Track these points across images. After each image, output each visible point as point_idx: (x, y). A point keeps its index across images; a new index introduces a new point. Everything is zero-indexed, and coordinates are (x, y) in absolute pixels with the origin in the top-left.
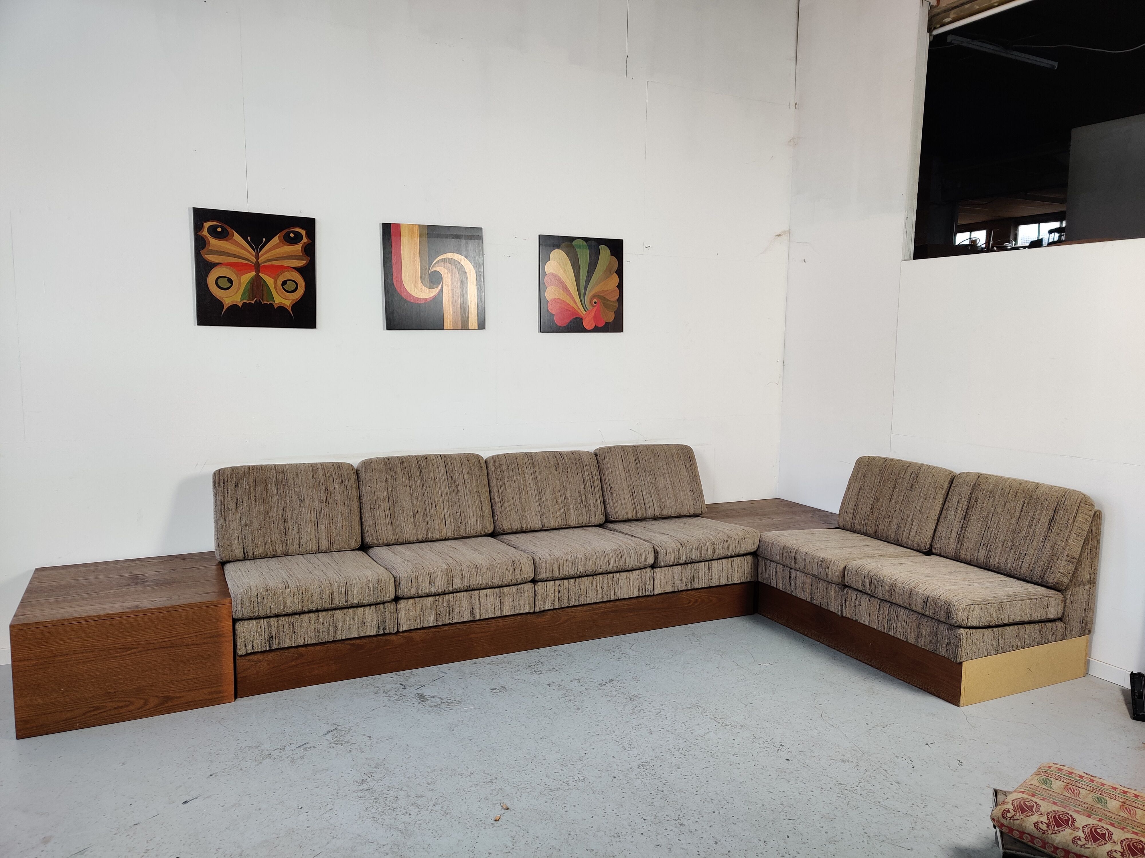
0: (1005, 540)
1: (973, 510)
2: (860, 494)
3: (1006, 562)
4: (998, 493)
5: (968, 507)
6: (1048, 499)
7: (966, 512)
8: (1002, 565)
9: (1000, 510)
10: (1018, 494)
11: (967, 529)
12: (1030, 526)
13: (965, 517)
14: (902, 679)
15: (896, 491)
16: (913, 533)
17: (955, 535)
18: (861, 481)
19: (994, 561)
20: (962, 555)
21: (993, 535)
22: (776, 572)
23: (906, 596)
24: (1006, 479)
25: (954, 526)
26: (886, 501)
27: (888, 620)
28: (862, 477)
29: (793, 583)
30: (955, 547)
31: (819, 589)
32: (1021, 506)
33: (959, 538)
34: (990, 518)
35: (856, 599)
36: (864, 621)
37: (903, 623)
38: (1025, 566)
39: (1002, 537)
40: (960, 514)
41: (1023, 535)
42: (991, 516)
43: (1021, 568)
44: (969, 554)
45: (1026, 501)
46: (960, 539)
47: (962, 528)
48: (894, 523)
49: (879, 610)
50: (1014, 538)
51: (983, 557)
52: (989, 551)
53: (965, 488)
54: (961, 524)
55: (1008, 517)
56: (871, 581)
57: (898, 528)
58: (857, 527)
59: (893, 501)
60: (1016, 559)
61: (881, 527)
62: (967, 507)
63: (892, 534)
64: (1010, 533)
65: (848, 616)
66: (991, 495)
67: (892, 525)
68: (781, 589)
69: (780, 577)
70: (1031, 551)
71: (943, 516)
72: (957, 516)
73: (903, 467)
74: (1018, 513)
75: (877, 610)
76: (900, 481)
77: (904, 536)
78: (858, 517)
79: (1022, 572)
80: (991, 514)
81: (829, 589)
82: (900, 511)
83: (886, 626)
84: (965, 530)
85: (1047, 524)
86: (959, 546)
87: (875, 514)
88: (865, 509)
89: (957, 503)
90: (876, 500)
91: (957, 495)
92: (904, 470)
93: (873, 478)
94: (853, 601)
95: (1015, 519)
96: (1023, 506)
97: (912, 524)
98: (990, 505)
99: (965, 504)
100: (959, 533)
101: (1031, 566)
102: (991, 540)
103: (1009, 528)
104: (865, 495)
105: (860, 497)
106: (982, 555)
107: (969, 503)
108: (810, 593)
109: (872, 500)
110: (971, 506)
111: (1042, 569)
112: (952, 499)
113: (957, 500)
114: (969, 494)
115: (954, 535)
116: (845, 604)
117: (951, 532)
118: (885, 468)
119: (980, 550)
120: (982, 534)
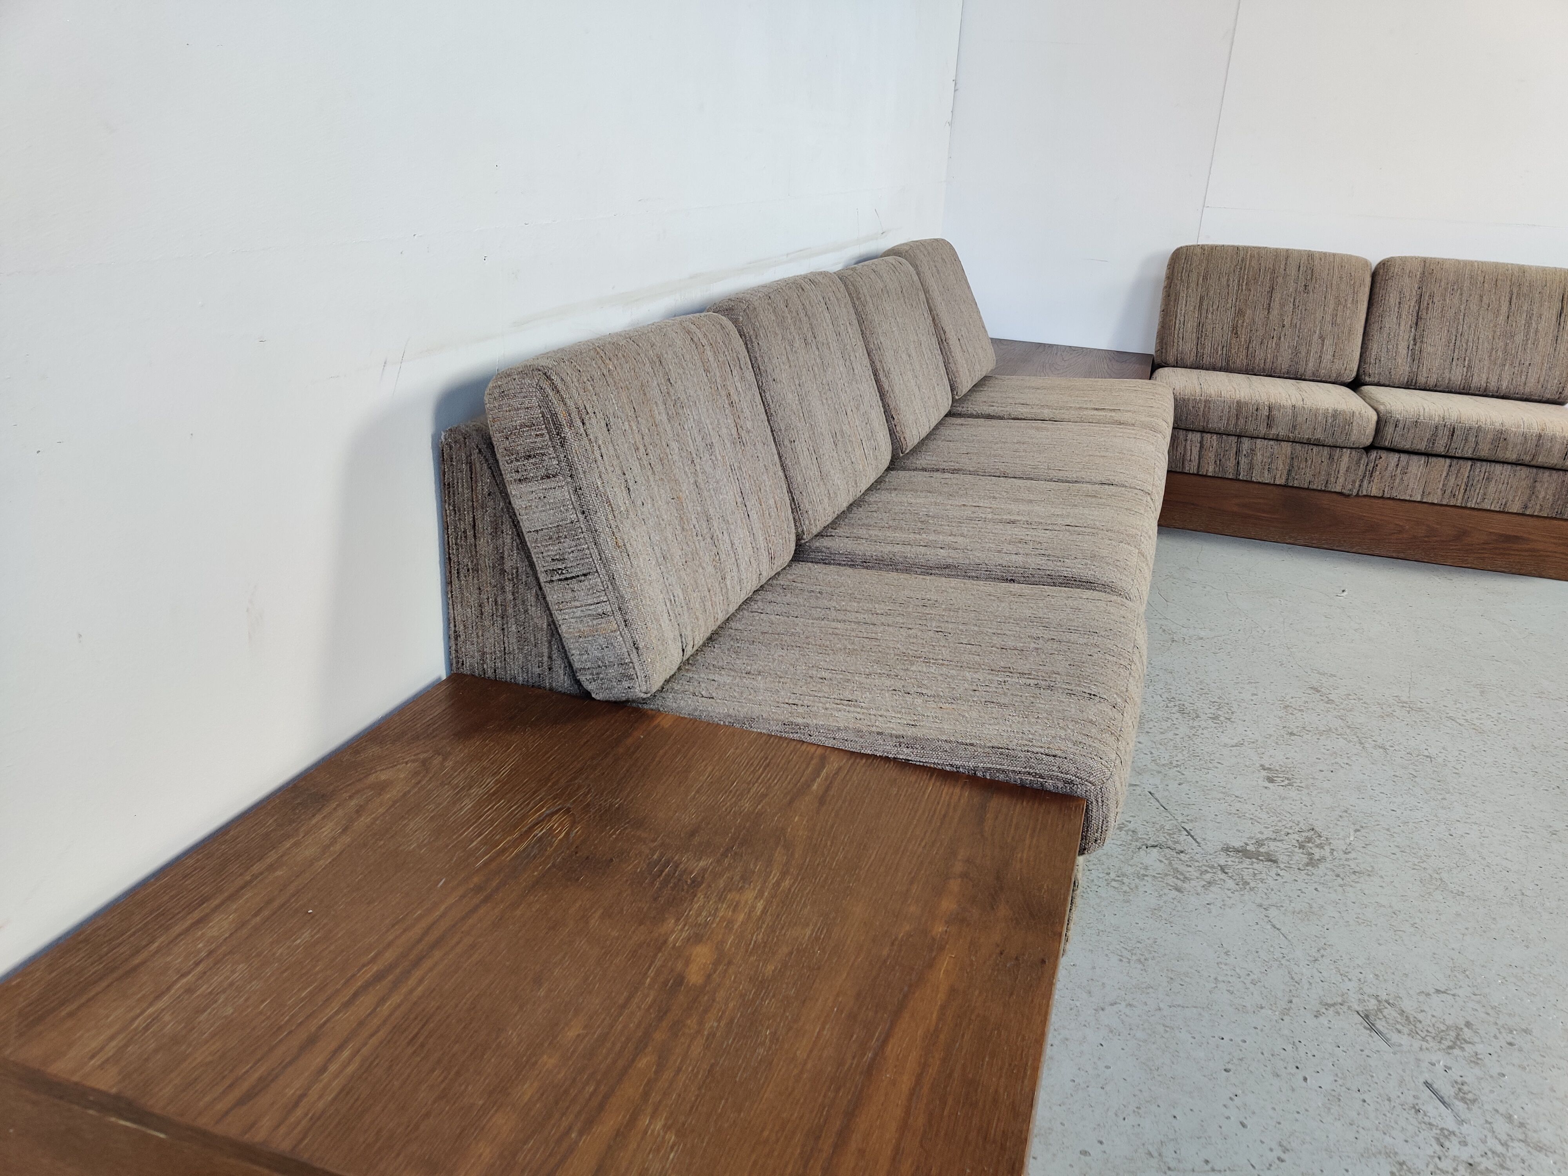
0: (1492, 349)
1: (1429, 312)
2: (1205, 307)
3: (1500, 379)
4: (1467, 284)
5: (1419, 308)
6: (1548, 285)
7: (1417, 316)
8: (1493, 384)
9: (1474, 307)
10: (1499, 283)
11: (1425, 340)
12: (1528, 324)
13: (1417, 324)
14: (1469, 565)
15: (1277, 296)
16: (1327, 357)
17: (1405, 352)
18: (1200, 286)
19: (1479, 380)
20: (1422, 380)
21: (1470, 344)
22: (1202, 447)
23: (1530, 445)
24: (1472, 263)
25: (1401, 338)
26: (1260, 315)
27: (1467, 486)
28: (1201, 279)
29: (1243, 461)
30: (1408, 369)
31: (1309, 462)
32: (1508, 298)
33: (1413, 354)
34: (1461, 320)
35: (1398, 465)
36: (1411, 496)
37: (1501, 486)
38: (1532, 381)
39: (1486, 344)
40: (1407, 320)
41: (1519, 338)
42: (1461, 317)
43: (1525, 384)
44: (1435, 376)
45: (1515, 291)
46: (1415, 356)
47: (1415, 339)
48: (1285, 345)
49: (1448, 474)
50: (1507, 345)
51: (1460, 378)
52: (1469, 367)
53: (1407, 280)
54: (1412, 334)
55: (1490, 316)
56: (1454, 432)
57: (1296, 352)
58: (1207, 360)
59: (1275, 312)
60: (1516, 372)
61: (1260, 355)
62: (1417, 308)
63: (1284, 362)
64: (1499, 339)
65: (1374, 492)
66: (1455, 287)
67: (1282, 350)
68: (1210, 474)
69: (1212, 455)
70: (1538, 359)
71: (1375, 327)
72: (1403, 323)
73: (1282, 257)
74: (1504, 309)
75: (1445, 474)
76: (1280, 280)
77: (1311, 364)
78: (1208, 344)
79: (1527, 390)
80: (1462, 314)
81: (1336, 458)
82: (1293, 326)
83: (1460, 496)
84: (1422, 342)
85: (1554, 319)
86: (1415, 366)
87: (1243, 336)
88: (1220, 329)
89: (1397, 303)
90: (1240, 313)
91: (1395, 292)
92: (1283, 263)
93: (1224, 281)
94: (1390, 469)
95: (1502, 319)
96: (1511, 299)
97: (1323, 345)
98: (1456, 301)
99: (1413, 304)
100: (1411, 348)
101: (1542, 379)
102: (1468, 352)
103: (1495, 332)
104: (1215, 307)
105: (1204, 312)
106: (1457, 376)
107: (1419, 302)
108: (1285, 472)
109: (1231, 314)
110: (1424, 305)
111: (1558, 380)
112: (1387, 298)
113: (1398, 300)
114: (1416, 288)
115: (1403, 351)
116: (1371, 476)
117: (1397, 348)
118: (1242, 261)
119: (1454, 368)
120: (1452, 345)
